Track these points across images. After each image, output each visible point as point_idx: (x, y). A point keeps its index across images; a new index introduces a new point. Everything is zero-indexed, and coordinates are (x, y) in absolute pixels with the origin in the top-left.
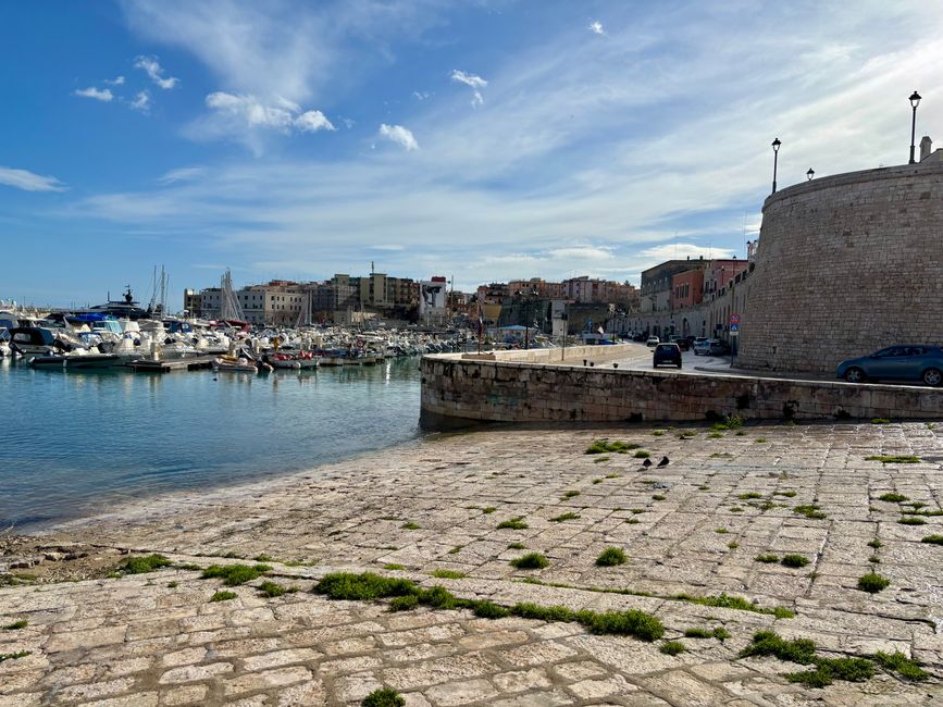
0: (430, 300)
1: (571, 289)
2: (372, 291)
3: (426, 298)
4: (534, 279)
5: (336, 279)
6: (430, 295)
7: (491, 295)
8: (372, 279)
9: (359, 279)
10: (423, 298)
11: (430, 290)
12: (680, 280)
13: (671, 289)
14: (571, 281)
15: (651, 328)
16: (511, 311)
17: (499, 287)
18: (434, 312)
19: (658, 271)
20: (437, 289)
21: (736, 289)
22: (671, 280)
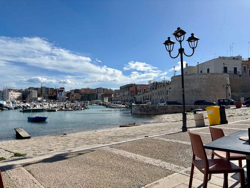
0: (60, 94)
1: (98, 91)
2: (41, 91)
3: (59, 93)
4: (88, 88)
5: (30, 88)
6: (60, 92)
7: (75, 92)
8: (42, 88)
9: (38, 88)
10: (58, 93)
11: (60, 91)
12: (131, 89)
13: (129, 91)
14: (98, 89)
15: (126, 100)
16: (85, 96)
17: (78, 90)
18: (62, 97)
19: (125, 87)
20: (62, 91)
21: (152, 91)
22: (129, 89)
